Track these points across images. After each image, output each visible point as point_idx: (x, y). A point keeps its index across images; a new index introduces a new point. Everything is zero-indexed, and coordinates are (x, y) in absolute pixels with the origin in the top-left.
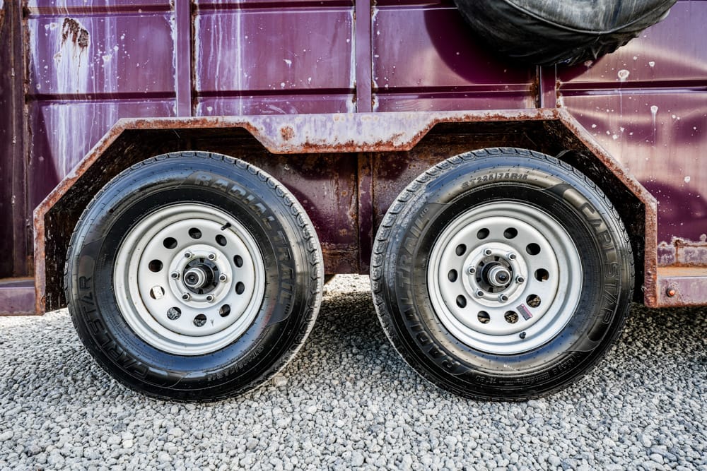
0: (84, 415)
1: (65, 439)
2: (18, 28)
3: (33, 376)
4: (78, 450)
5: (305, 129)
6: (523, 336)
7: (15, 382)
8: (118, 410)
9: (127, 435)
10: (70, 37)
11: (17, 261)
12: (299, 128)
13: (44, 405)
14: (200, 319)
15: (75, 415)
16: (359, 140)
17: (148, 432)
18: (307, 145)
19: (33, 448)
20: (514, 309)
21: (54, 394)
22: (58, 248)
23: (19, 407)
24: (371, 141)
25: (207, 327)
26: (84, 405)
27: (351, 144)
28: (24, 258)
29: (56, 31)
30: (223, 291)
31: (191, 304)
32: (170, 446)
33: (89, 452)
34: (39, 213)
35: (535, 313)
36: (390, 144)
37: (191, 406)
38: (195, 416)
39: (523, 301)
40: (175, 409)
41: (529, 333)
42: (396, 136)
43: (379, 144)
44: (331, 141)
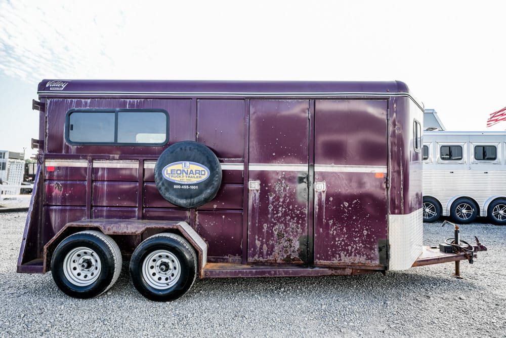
0: (54, 301)
1: (48, 306)
2: (42, 185)
3: (41, 288)
4: (51, 309)
5: (114, 228)
6: (168, 285)
7: (36, 290)
8: (62, 300)
9: (63, 306)
10: (57, 188)
11: (38, 254)
12: (112, 228)
13: (44, 298)
14: (86, 276)
15: (51, 301)
16: (127, 232)
17: (68, 306)
18: (114, 232)
19: (41, 308)
20: (168, 277)
21: (47, 294)
22: (50, 255)
23: (38, 298)
24: (130, 232)
25: (87, 278)
26: (54, 298)
27: (125, 233)
28: (40, 253)
29: (53, 186)
30: (93, 268)
31: (84, 272)
32: (71, 309)
33: (53, 309)
34: (45, 247)
35: (172, 278)
36: (135, 233)
37: (81, 300)
38: (81, 302)
39: (171, 275)
40: (77, 300)
41: (169, 284)
42: (137, 231)
43: (132, 233)
44: (120, 232)
